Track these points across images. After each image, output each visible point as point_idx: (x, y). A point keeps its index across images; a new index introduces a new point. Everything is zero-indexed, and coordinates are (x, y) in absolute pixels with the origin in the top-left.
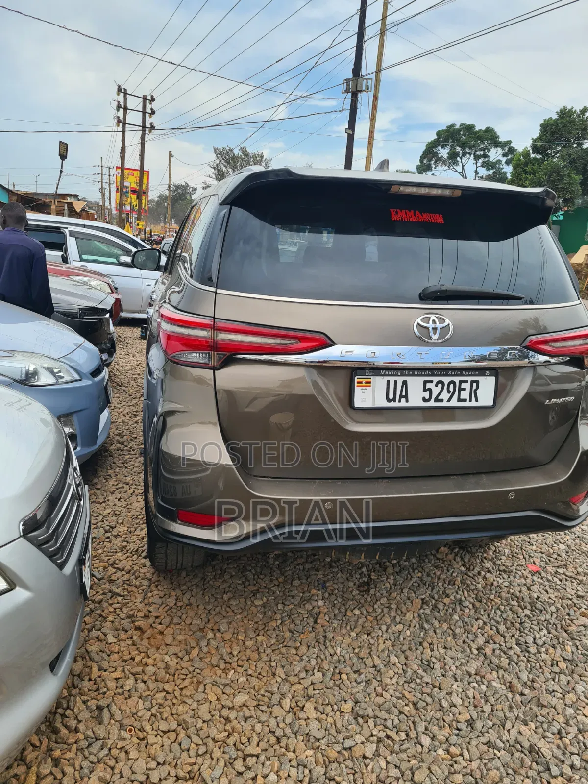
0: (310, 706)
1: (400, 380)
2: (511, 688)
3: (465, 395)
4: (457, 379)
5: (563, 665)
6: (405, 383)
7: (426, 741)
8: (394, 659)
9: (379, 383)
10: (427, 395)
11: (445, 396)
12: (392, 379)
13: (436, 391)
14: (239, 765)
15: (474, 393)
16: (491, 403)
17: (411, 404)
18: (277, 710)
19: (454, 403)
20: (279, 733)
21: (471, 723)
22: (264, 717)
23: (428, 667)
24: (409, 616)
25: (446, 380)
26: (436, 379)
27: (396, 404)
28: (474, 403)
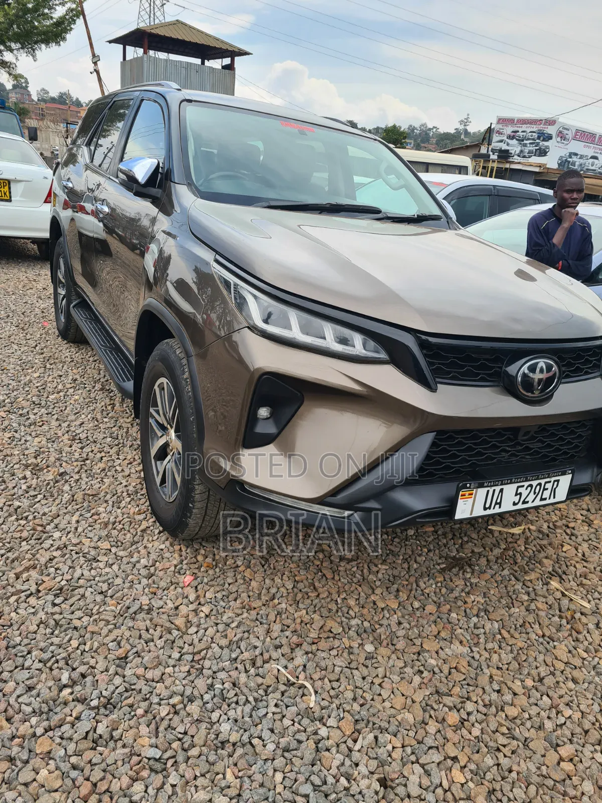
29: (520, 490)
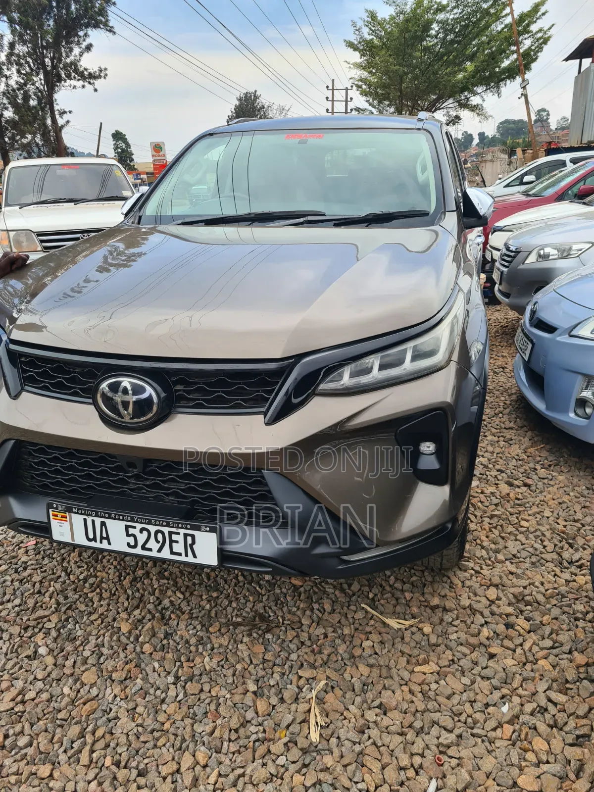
29: (131, 531)
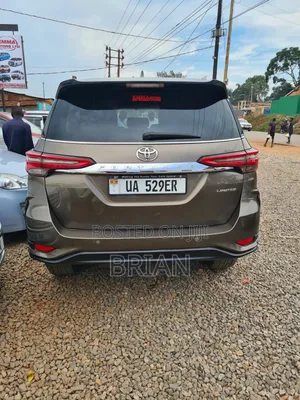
0: (97, 340)
1: (133, 180)
2: (203, 339)
3: (169, 188)
4: (164, 180)
5: (237, 329)
6: (136, 182)
7: (147, 360)
8: (149, 321)
9: (122, 182)
10: (148, 188)
11: (158, 188)
12: (129, 180)
13: (153, 186)
14: (52, 364)
15: (174, 187)
16: (184, 192)
17: (140, 192)
18: (81, 341)
19: (163, 191)
20: (77, 351)
21: (174, 353)
22: (74, 343)
23: (164, 325)
24: (167, 302)
25: (158, 180)
26: (152, 180)
27: (132, 193)
28: (174, 192)
